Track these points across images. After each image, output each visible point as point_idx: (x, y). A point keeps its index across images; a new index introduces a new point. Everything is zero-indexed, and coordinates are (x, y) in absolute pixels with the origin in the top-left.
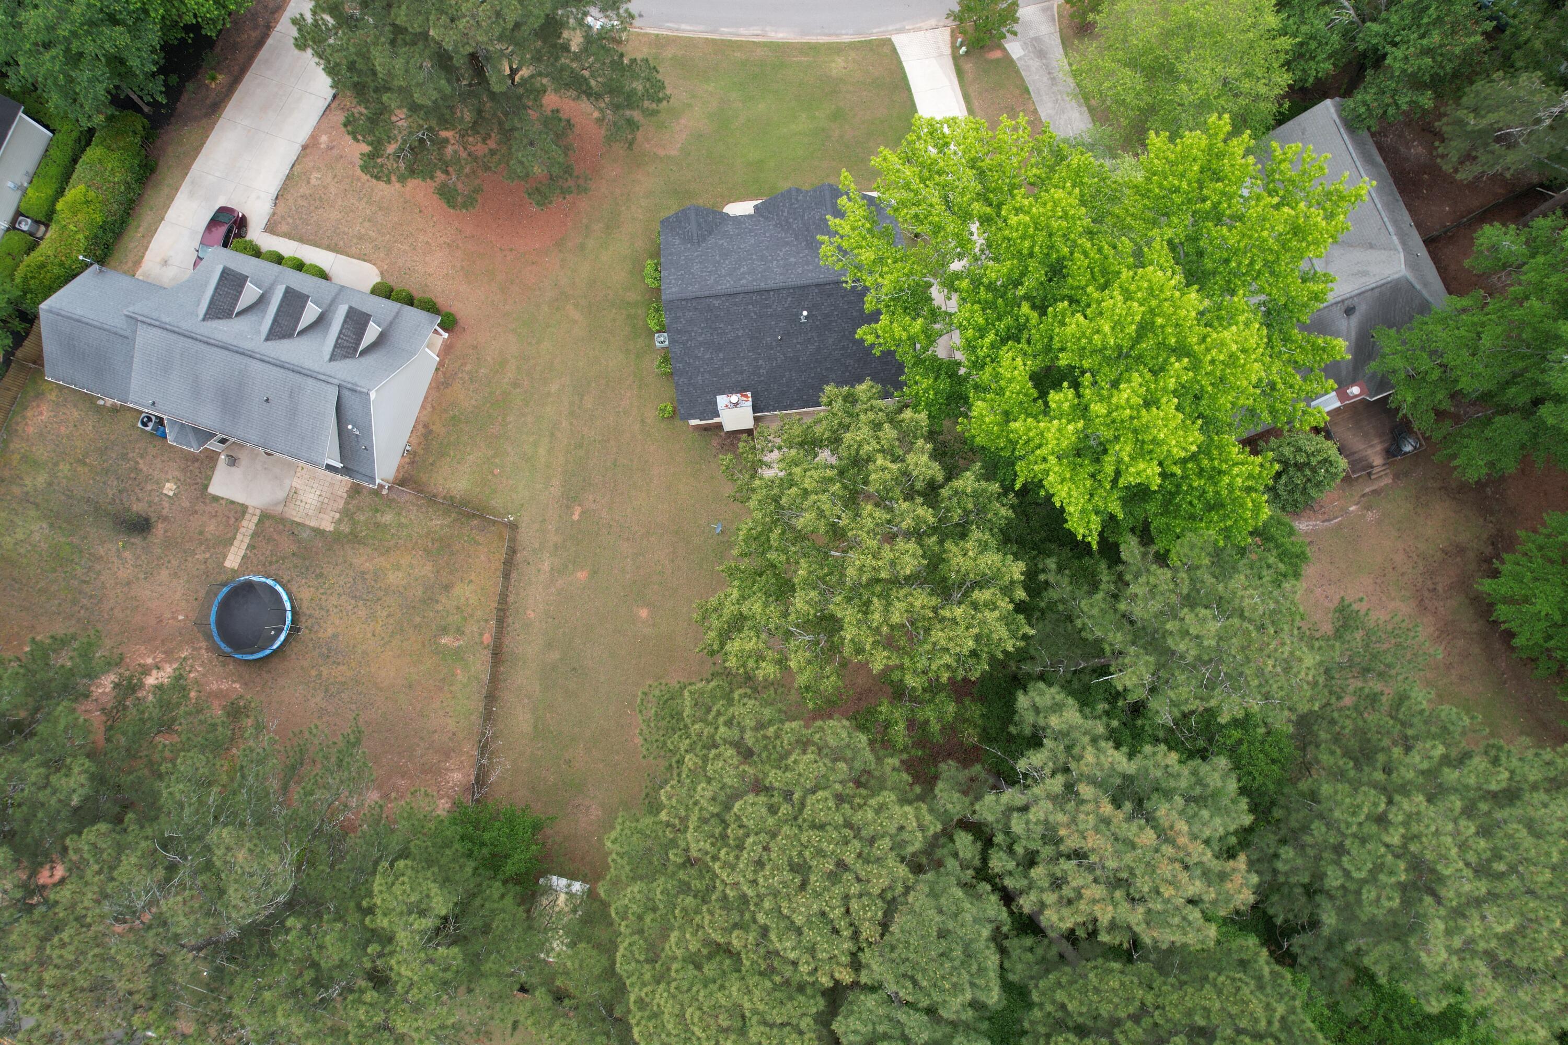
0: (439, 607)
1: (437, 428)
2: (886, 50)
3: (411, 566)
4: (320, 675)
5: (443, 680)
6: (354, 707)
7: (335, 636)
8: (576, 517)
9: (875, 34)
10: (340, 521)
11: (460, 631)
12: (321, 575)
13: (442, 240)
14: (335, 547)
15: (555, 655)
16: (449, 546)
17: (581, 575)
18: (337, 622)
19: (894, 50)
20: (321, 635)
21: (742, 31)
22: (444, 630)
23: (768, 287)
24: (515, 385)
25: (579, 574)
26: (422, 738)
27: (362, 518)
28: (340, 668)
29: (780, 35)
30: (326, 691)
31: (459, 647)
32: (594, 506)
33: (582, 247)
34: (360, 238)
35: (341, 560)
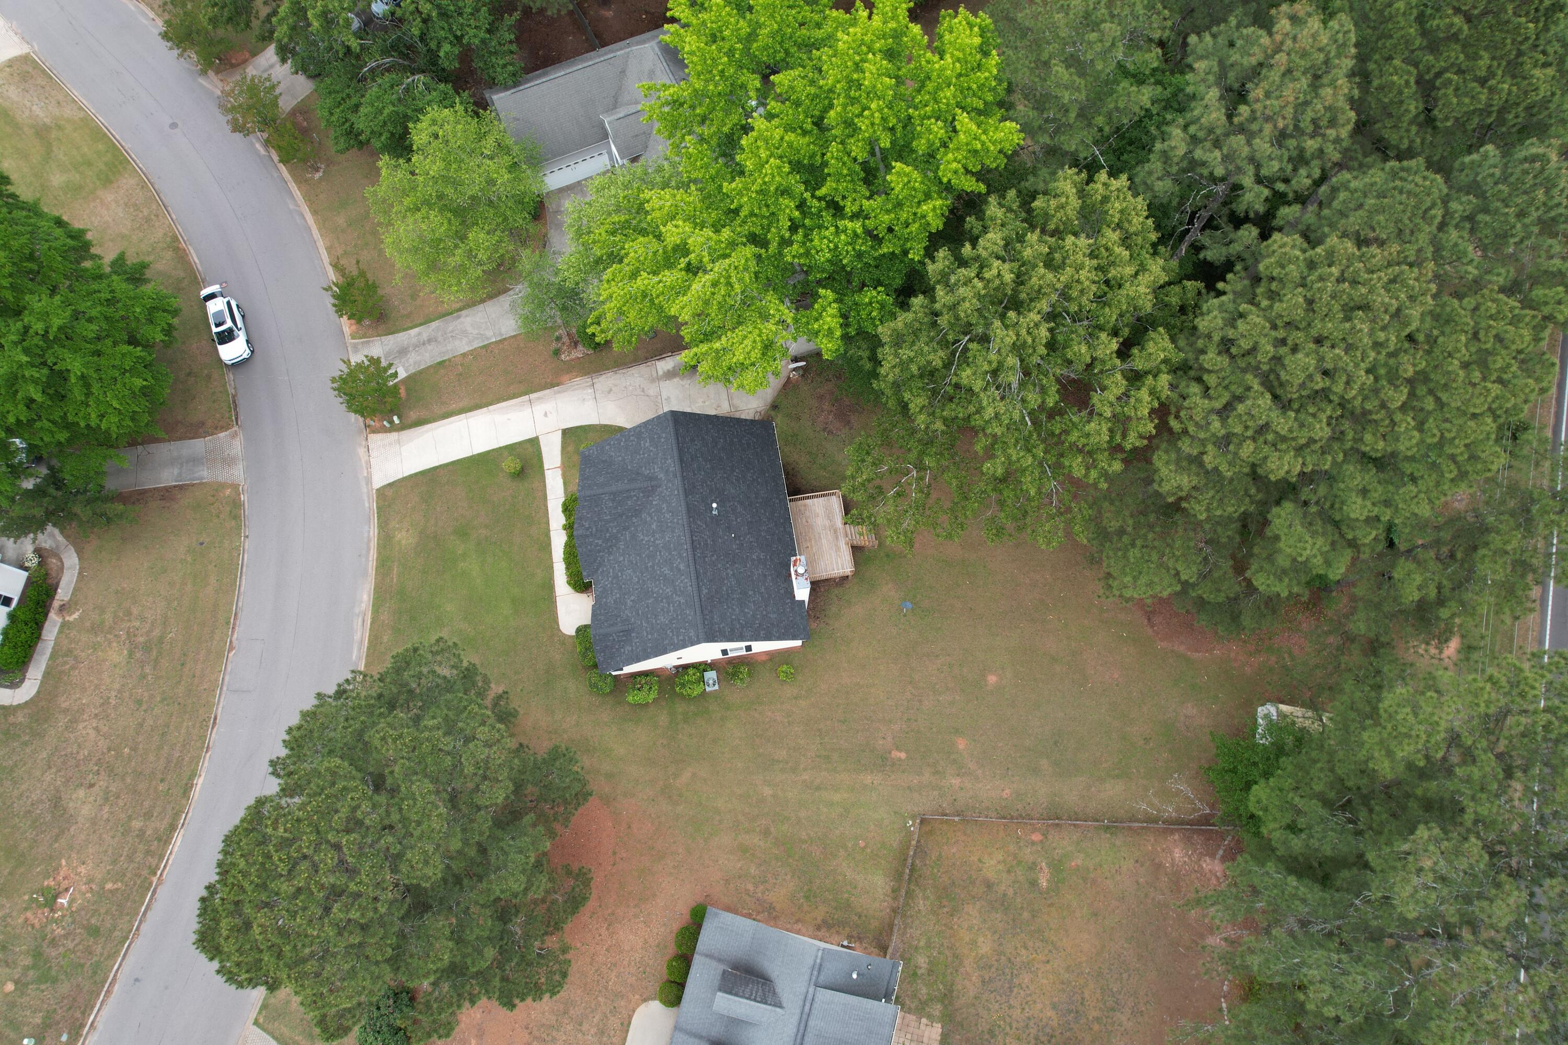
0: (1010, 892)
1: (820, 913)
2: (390, 493)
3: (970, 928)
4: (1097, 1019)
5: (1085, 880)
6: (1125, 976)
7: (1054, 1007)
8: (903, 755)
9: (370, 505)
10: (929, 1017)
11: (1033, 867)
12: (991, 1032)
13: (603, 931)
14: (958, 1019)
15: (1044, 763)
16: (945, 888)
17: (962, 744)
18: (1039, 1006)
19: (390, 485)
20: (1055, 1023)
21: (357, 637)
22: (1034, 883)
23: (689, 541)
24: (766, 833)
25: (961, 747)
26: (1146, 896)
27: (924, 991)
28: (1086, 995)
29: (365, 597)
30: (1113, 1009)
31: (1049, 865)
32: (889, 739)
33: (610, 776)
34: (602, 1032)
35: (972, 1011)
